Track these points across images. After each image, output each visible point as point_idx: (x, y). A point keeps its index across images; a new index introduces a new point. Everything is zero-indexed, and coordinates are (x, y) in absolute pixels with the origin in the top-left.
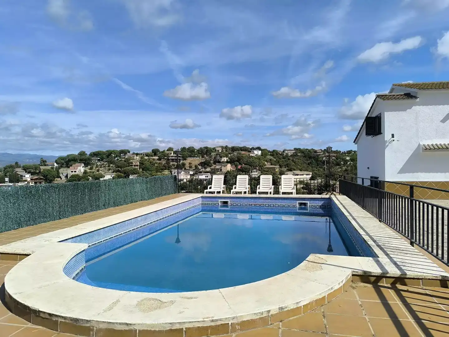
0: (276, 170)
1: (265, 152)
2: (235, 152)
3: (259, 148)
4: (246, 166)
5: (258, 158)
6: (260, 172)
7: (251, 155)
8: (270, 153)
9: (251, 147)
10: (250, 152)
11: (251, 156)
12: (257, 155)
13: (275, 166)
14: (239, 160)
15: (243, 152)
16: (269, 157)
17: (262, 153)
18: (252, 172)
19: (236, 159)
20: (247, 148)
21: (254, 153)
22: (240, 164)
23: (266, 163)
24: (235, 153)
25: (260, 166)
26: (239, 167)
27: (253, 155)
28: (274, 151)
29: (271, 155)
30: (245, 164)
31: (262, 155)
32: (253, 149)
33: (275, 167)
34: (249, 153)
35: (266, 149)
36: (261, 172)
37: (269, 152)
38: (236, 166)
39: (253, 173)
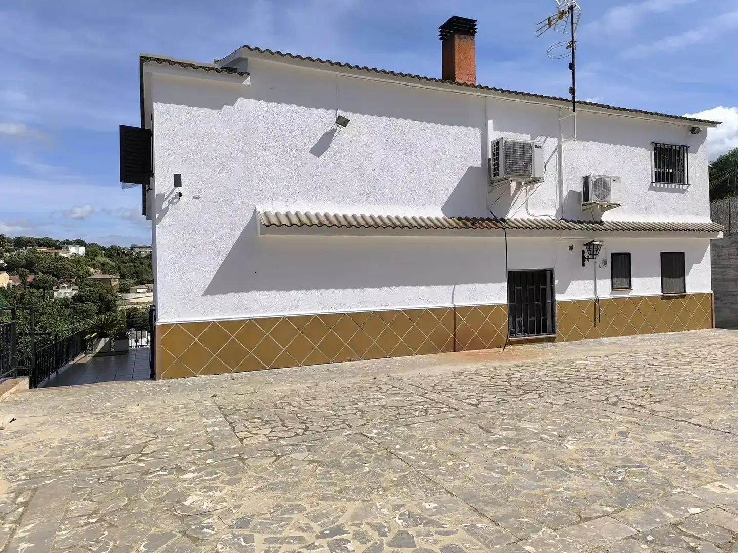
0: (113, 284)
1: (92, 250)
2: (24, 248)
3: (80, 243)
4: (45, 276)
5: (76, 260)
6: (77, 287)
7: (60, 254)
8: (104, 252)
9: (62, 240)
10: (60, 248)
11: (61, 256)
12: (74, 255)
13: (111, 276)
14: (30, 265)
15: (43, 249)
16: (101, 259)
17: (86, 252)
18: (58, 288)
19: (24, 262)
20: (55, 240)
21: (68, 251)
22: (32, 272)
23: (92, 270)
24: (24, 251)
25: (79, 276)
26: (30, 278)
27: (65, 255)
28: (112, 248)
29: (105, 255)
30: (43, 273)
31: (87, 254)
32: (67, 242)
33: (111, 278)
34: (57, 251)
35: (96, 245)
36: (80, 288)
37: (103, 249)
38: (22, 277)
39: (61, 291)
